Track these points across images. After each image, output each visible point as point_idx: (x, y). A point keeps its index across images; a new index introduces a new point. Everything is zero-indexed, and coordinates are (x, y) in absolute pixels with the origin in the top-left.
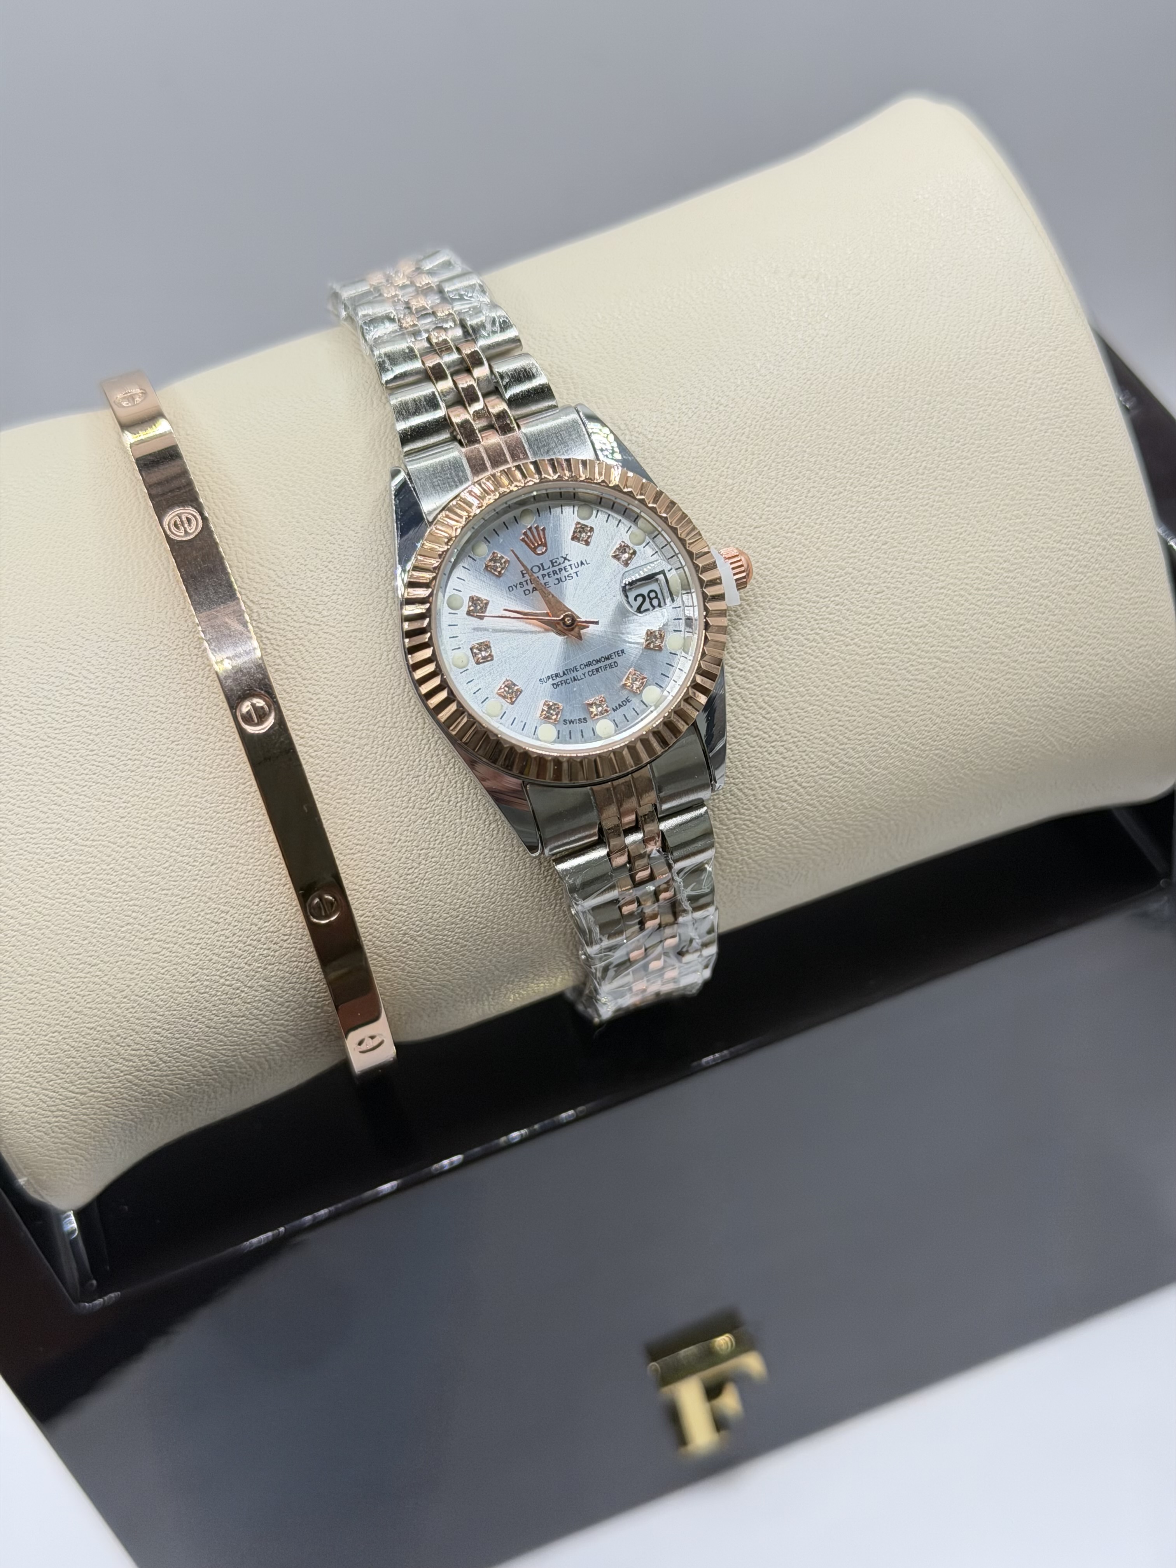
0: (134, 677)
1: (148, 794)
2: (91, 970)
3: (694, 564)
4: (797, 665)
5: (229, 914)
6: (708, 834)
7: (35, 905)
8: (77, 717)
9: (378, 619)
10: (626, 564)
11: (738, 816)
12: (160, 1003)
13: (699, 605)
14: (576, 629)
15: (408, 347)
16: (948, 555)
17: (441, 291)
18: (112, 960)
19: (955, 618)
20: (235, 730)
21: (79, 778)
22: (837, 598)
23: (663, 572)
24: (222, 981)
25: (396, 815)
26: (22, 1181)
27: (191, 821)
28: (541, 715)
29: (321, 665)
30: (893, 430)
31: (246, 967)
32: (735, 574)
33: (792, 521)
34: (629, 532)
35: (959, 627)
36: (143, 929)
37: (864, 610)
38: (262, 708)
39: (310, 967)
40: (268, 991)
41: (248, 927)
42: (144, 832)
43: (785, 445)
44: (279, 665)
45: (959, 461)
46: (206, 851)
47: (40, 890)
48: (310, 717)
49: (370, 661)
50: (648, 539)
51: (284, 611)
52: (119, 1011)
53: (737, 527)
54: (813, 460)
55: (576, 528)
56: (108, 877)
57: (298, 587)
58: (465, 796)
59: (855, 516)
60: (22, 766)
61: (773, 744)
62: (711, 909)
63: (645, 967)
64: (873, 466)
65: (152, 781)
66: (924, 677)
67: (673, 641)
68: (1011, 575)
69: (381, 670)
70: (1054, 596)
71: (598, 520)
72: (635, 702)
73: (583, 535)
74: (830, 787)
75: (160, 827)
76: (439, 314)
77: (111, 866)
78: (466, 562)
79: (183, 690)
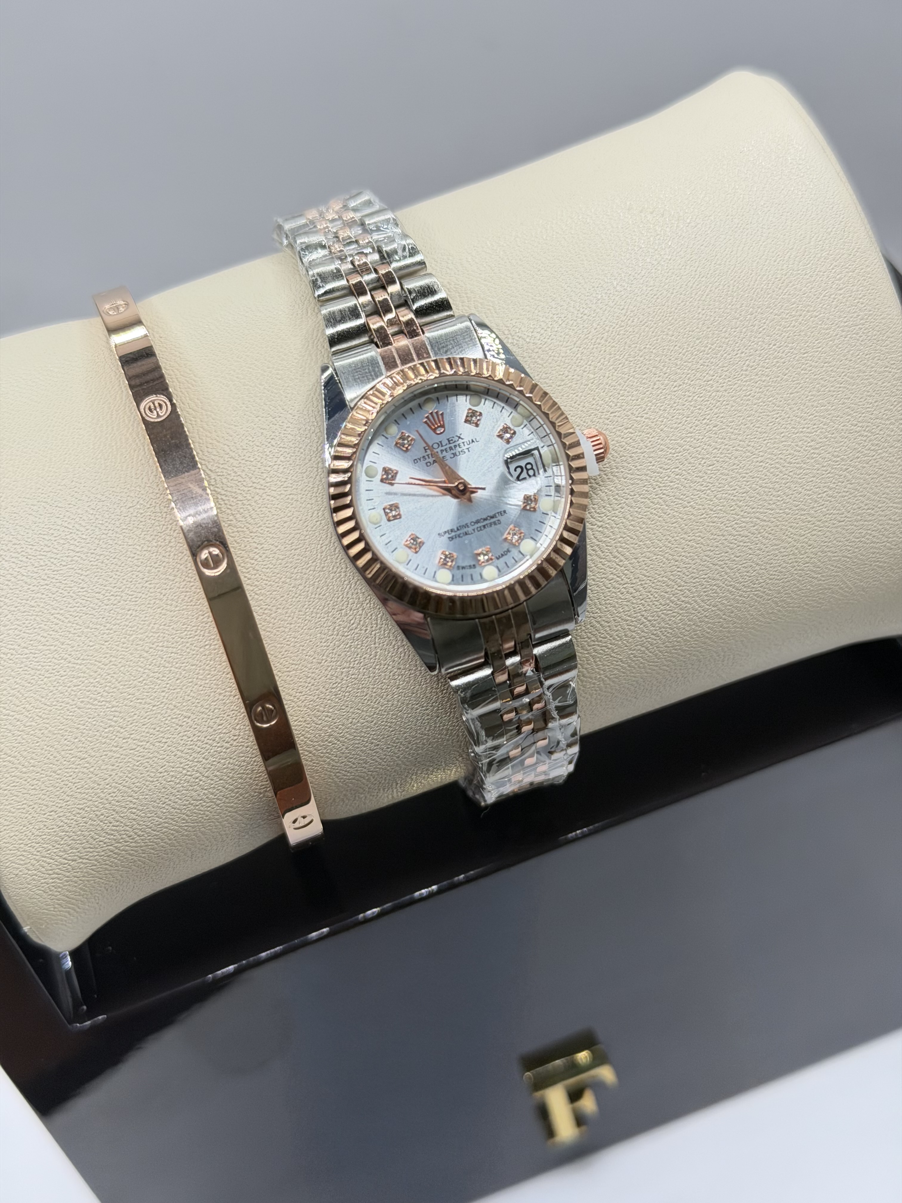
0: (116, 529)
1: (127, 623)
2: (80, 762)
3: (562, 442)
4: (644, 523)
5: (190, 719)
6: (573, 657)
7: (37, 710)
8: (71, 561)
9: (310, 485)
10: (508, 441)
11: (596, 643)
12: (135, 789)
13: (566, 475)
14: (468, 494)
15: (336, 268)
16: (766, 435)
17: (363, 224)
18: (98, 754)
19: (771, 486)
20: (195, 572)
21: (72, 610)
22: (677, 470)
23: (537, 449)
24: (184, 772)
25: (323, 641)
26: (26, 929)
27: (161, 644)
28: (439, 562)
29: (265, 521)
30: (723, 335)
31: (204, 760)
32: (595, 450)
33: (641, 408)
34: (511, 417)
35: (775, 493)
36: (122, 730)
37: (698, 479)
38: (217, 555)
39: (254, 762)
40: (221, 780)
41: (205, 729)
42: (123, 653)
43: (636, 347)
44: (231, 521)
45: (775, 360)
46: (172, 669)
47: (40, 698)
48: (256, 563)
49: (304, 518)
50: (525, 422)
51: (235, 478)
52: (102, 795)
53: (597, 412)
54: (658, 359)
55: (468, 413)
56: (95, 689)
57: (247, 459)
58: (379, 626)
59: (692, 403)
60: (27, 600)
61: (624, 586)
62: (574, 718)
63: (522, 762)
64: (706, 364)
65: (130, 612)
66: (746, 533)
67: (545, 504)
68: (817, 451)
69: (312, 525)
70: (851, 469)
71: (486, 407)
72: (514, 552)
73: (474, 418)
74: (670, 620)
75: (136, 649)
76: (361, 242)
77: (97, 680)
78: (380, 440)
79: (155, 541)
